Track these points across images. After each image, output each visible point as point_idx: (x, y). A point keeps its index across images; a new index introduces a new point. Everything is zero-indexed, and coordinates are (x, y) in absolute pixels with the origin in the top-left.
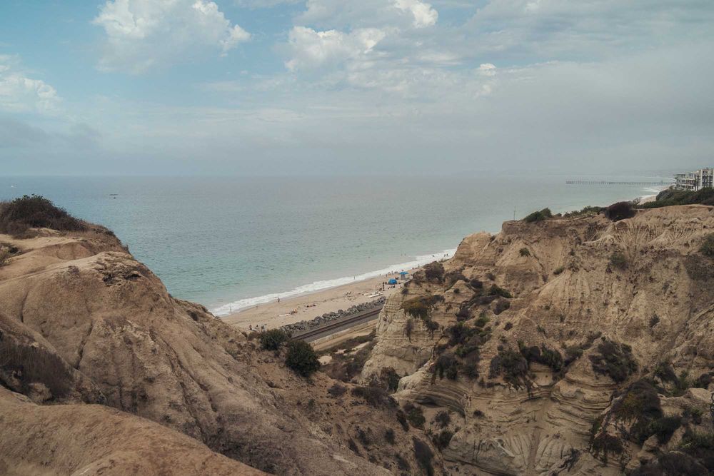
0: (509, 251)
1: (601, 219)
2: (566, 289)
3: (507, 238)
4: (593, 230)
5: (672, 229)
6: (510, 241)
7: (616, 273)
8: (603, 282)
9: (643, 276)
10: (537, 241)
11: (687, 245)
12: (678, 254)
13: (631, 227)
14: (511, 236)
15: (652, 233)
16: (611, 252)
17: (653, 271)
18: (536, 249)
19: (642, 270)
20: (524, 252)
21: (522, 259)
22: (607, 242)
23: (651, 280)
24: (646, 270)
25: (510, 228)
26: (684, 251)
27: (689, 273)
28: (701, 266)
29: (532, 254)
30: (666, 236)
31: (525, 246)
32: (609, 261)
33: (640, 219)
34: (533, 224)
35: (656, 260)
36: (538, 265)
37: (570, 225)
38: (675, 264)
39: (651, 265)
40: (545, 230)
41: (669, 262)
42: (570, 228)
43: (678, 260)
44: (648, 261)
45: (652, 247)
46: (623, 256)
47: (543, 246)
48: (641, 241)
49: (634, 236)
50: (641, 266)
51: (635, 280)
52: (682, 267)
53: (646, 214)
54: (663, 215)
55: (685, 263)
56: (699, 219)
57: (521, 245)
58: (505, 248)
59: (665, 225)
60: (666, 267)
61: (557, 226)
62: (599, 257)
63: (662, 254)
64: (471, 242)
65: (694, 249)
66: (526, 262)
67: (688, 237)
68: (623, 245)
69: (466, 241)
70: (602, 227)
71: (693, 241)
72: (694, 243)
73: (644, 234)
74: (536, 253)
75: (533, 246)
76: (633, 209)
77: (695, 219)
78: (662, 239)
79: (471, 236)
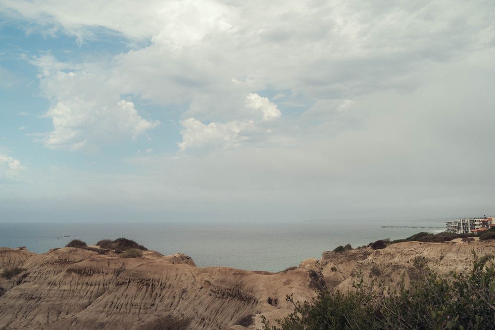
0: (326, 269)
1: (370, 250)
2: (349, 287)
3: (325, 261)
4: (366, 255)
5: (401, 254)
6: (327, 263)
7: (374, 278)
8: (368, 282)
9: (387, 278)
10: (341, 263)
11: (408, 262)
12: (404, 267)
13: (382, 253)
14: (327, 260)
15: (393, 256)
16: (372, 267)
17: (392, 276)
18: (341, 267)
19: (387, 275)
20: (333, 269)
21: (333, 273)
22: (369, 261)
23: (392, 280)
24: (389, 275)
25: (327, 256)
26: (407, 265)
27: (410, 277)
28: (415, 272)
29: (338, 270)
30: (398, 258)
31: (334, 266)
32: (371, 271)
33: (387, 249)
34: (338, 253)
35: (393, 270)
36: (342, 277)
37: (359, 254)
38: (403, 272)
39: (391, 273)
40: (346, 256)
41: (400, 271)
42: (359, 255)
43: (404, 270)
44: (390, 271)
45: (391, 264)
46: (377, 269)
47: (345, 266)
48: (388, 260)
49: (384, 258)
50: (386, 273)
51: (384, 281)
52: (406, 273)
53: (390, 246)
54: (398, 247)
55: (408, 272)
56: (415, 249)
57: (332, 265)
58: (324, 267)
59: (399, 252)
60: (399, 274)
61: (352, 254)
62: (366, 269)
63: (396, 267)
64: (305, 264)
65: (412, 264)
66: (335, 275)
67: (409, 258)
68: (378, 263)
69: (303, 264)
70: (369, 254)
71: (411, 260)
72: (412, 261)
73: (389, 257)
74: (341, 270)
75: (339, 266)
76: (385, 244)
77: (413, 249)
78: (396, 259)
79: (305, 260)
